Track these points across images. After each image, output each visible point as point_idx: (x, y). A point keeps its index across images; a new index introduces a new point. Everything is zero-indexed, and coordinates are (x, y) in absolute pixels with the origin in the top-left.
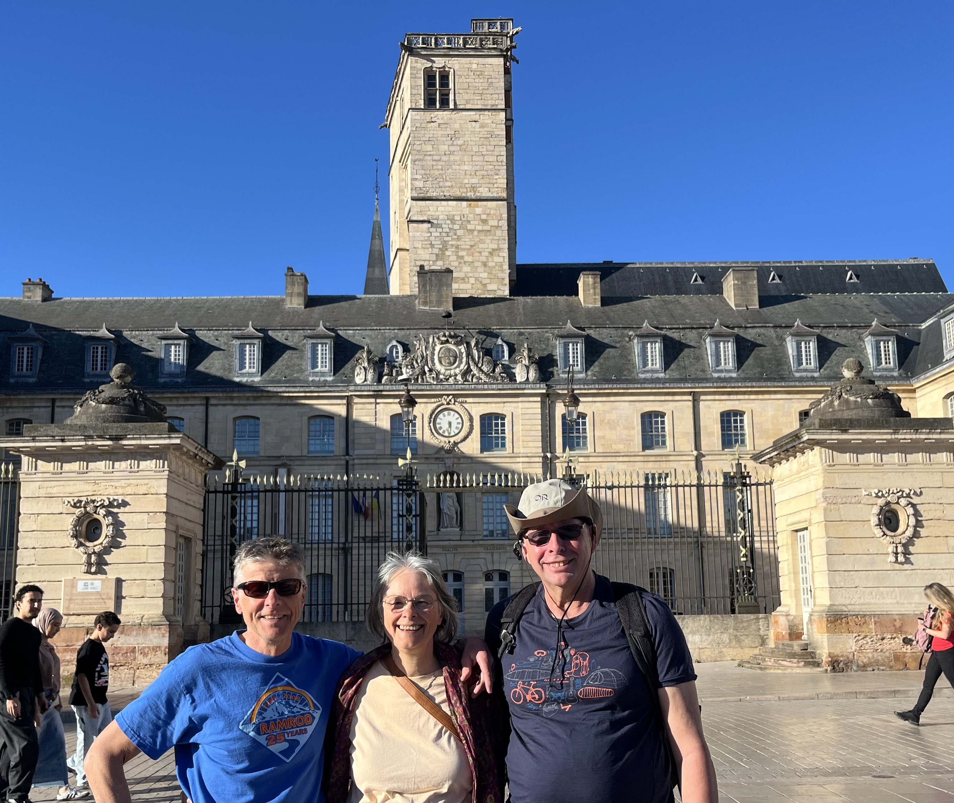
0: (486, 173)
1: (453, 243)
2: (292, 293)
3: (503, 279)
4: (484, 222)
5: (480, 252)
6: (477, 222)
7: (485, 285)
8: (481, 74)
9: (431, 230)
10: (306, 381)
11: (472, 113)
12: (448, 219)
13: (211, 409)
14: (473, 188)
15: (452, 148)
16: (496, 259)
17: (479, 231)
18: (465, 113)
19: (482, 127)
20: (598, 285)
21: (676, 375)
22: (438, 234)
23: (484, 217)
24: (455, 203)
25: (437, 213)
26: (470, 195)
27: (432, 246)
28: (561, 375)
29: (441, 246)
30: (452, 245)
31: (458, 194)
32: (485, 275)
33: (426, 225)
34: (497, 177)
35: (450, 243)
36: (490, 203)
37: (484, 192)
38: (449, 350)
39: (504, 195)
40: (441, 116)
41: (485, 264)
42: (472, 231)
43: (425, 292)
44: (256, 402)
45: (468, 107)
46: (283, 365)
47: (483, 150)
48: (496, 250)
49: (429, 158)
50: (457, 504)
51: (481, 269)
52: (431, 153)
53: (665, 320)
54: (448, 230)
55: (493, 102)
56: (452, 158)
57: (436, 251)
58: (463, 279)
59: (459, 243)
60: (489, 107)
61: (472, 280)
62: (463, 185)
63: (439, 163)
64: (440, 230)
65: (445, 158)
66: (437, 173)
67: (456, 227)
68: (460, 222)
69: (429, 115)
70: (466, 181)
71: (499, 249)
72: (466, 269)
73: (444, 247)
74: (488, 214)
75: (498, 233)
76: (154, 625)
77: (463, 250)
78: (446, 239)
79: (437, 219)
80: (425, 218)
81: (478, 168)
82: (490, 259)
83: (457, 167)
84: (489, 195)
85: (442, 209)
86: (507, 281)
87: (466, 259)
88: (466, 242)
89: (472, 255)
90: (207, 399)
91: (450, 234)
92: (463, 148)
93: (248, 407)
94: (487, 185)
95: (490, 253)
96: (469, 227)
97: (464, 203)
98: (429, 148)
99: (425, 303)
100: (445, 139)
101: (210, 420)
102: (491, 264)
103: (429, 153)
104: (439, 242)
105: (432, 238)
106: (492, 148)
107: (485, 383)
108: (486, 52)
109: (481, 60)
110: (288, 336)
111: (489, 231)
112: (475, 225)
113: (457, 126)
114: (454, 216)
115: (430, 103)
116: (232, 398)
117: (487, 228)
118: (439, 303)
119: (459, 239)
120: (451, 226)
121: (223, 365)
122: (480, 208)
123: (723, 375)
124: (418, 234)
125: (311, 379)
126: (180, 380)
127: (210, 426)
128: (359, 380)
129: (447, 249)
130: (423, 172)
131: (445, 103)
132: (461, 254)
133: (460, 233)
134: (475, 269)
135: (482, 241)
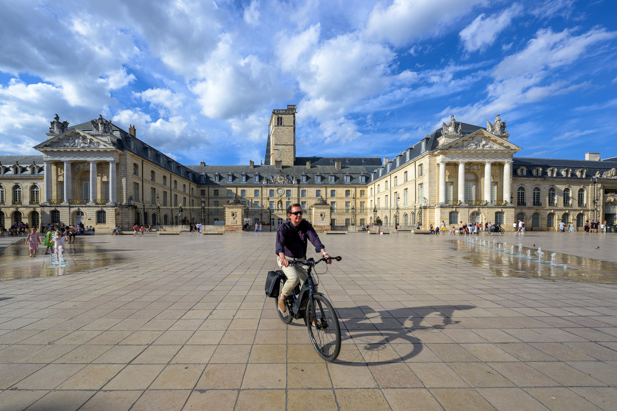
0: (290, 140)
2: (251, 165)
3: (292, 161)
4: (289, 149)
5: (288, 156)
7: (289, 163)
8: (289, 118)
11: (287, 127)
12: (282, 149)
14: (287, 142)
15: (283, 134)
17: (288, 151)
18: (285, 127)
19: (289, 130)
20: (310, 164)
21: (323, 183)
24: (283, 146)
26: (286, 144)
27: (278, 155)
28: (301, 183)
31: (284, 144)
34: (292, 140)
36: (290, 146)
37: (289, 143)
38: (281, 177)
39: (293, 144)
40: (280, 127)
42: (286, 151)
43: (277, 165)
45: (286, 125)
46: (250, 180)
47: (289, 134)
48: (291, 154)
50: (281, 206)
52: (279, 135)
53: (322, 172)
56: (283, 136)
58: (284, 162)
60: (290, 125)
61: (286, 162)
62: (285, 142)
64: (280, 151)
65: (281, 136)
66: (279, 139)
69: (278, 127)
72: (285, 159)
73: (280, 155)
75: (292, 152)
78: (281, 153)
80: (277, 149)
81: (288, 138)
83: (284, 138)
84: (290, 144)
88: (285, 153)
90: (236, 187)
92: (285, 134)
97: (285, 146)
99: (276, 167)
100: (281, 132)
102: (290, 159)
105: (278, 153)
106: (291, 134)
107: (287, 184)
108: (290, 113)
109: (289, 115)
110: (250, 174)
111: (290, 151)
113: (284, 129)
115: (278, 125)
116: (241, 186)
118: (279, 167)
119: (284, 153)
121: (238, 180)
122: (288, 147)
123: (332, 183)
124: (276, 152)
125: (255, 183)
126: (231, 183)
127: (237, 191)
128: (264, 183)
130: (277, 139)
131: (281, 124)
132: (284, 156)
134: (287, 159)
135: (288, 153)
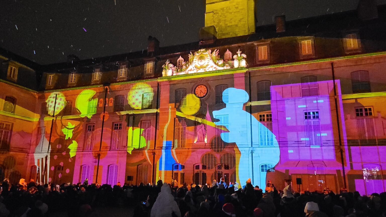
1: (224, 19)
6: (233, 9)
9: (214, 15)
13: (107, 93)
16: (242, 23)
17: (234, 12)
20: (284, 22)
21: (322, 56)
22: (216, 17)
23: (236, 6)
24: (224, 2)
25: (216, 8)
27: (214, 22)
29: (218, 22)
32: (237, 30)
33: (212, 14)
35: (222, 19)
41: (237, 26)
42: (231, 13)
44: (124, 89)
46: (136, 73)
50: (204, 130)
51: (235, 28)
57: (216, 24)
64: (217, 15)
68: (226, 10)
74: (238, 5)
75: (243, 11)
77: (228, 21)
79: (217, 11)
80: (211, 11)
82: (239, 23)
85: (219, 6)
87: (229, 25)
89: (231, 23)
90: (106, 89)
91: (222, 16)
93: (121, 91)
95: (239, 21)
96: (230, 11)
97: (228, 2)
101: (107, 98)
104: (217, 20)
105: (214, 19)
116: (115, 88)
117: (238, 10)
118: (208, 41)
119: (226, 17)
120: (222, 12)
121: (115, 75)
124: (209, 18)
126: (98, 83)
127: (106, 100)
129: (220, 22)
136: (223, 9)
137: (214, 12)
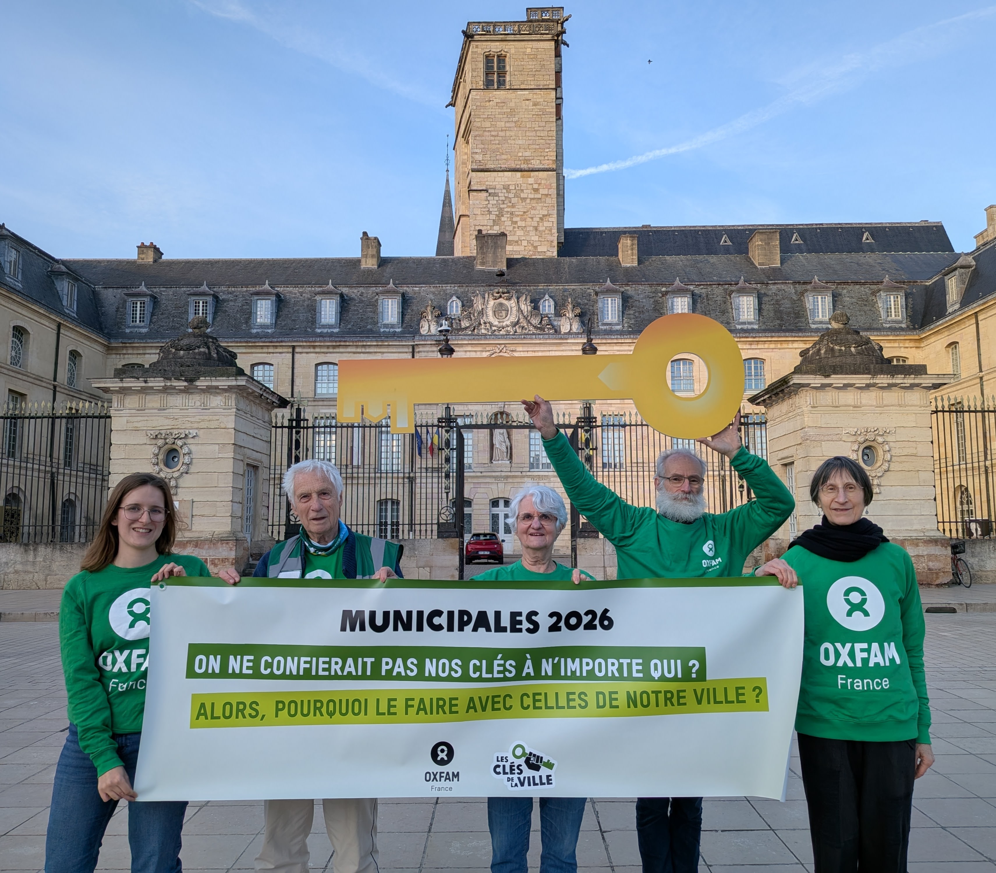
0: (538, 147)
1: (509, 210)
2: (367, 255)
3: (552, 241)
4: (536, 190)
5: (532, 218)
6: (529, 191)
7: (536, 247)
8: (534, 57)
9: (489, 198)
10: (379, 333)
11: (526, 92)
12: (504, 188)
13: (297, 356)
14: (526, 161)
15: (508, 125)
16: (546, 224)
17: (531, 199)
18: (520, 92)
19: (535, 104)
20: (636, 247)
22: (495, 202)
23: (536, 186)
24: (510, 173)
25: (494, 183)
26: (524, 166)
27: (490, 212)
28: (601, 327)
29: (497, 213)
30: (507, 212)
31: (513, 166)
32: (536, 238)
33: (484, 194)
34: (548, 150)
35: (506, 210)
36: (541, 173)
37: (536, 164)
38: (501, 304)
39: (554, 166)
40: (499, 95)
41: (536, 229)
42: (524, 199)
43: (483, 253)
44: (335, 351)
45: (523, 87)
46: (359, 318)
47: (536, 125)
48: (546, 215)
49: (487, 134)
50: (507, 440)
51: (533, 233)
52: (490, 129)
53: (694, 277)
54: (504, 198)
55: (545, 83)
56: (508, 133)
57: (493, 217)
58: (517, 242)
59: (513, 210)
60: (541, 87)
61: (525, 243)
62: (517, 158)
63: (496, 138)
64: (496, 198)
65: (501, 134)
66: (494, 147)
67: (511, 195)
68: (515, 191)
69: (488, 95)
70: (520, 154)
71: (548, 215)
72: (520, 233)
73: (501, 214)
74: (539, 184)
75: (548, 200)
76: (223, 540)
77: (518, 216)
78: (502, 206)
79: (495, 189)
80: (484, 188)
81: (531, 142)
82: (541, 224)
83: (513, 142)
84: (541, 166)
85: (500, 179)
86: (555, 243)
87: (520, 224)
88: (520, 208)
89: (525, 220)
90: (294, 347)
91: (506, 202)
92: (518, 124)
93: (328, 355)
94: (539, 158)
95: (541, 218)
96: (523, 195)
97: (519, 174)
98: (487, 124)
99: (483, 264)
100: (502, 116)
101: (296, 366)
102: (541, 228)
103: (487, 129)
104: (496, 209)
105: (490, 206)
106: (544, 124)
107: (533, 334)
108: (538, 37)
109: (535, 44)
110: (362, 293)
111: (540, 199)
112: (528, 194)
113: (512, 104)
114: (509, 185)
115: (488, 84)
116: (314, 347)
117: (539, 196)
118: (494, 263)
119: (513, 206)
120: (506, 195)
121: (307, 318)
122: (531, 179)
123: (745, 327)
124: (478, 202)
125: (382, 330)
126: (269, 331)
127: (295, 371)
128: (424, 330)
129: (502, 216)
130: (483, 146)
131: (501, 84)
132: (515, 219)
133: (514, 200)
134: (527, 233)
135: (534, 208)
136: (507, 188)
137: (490, 191)
